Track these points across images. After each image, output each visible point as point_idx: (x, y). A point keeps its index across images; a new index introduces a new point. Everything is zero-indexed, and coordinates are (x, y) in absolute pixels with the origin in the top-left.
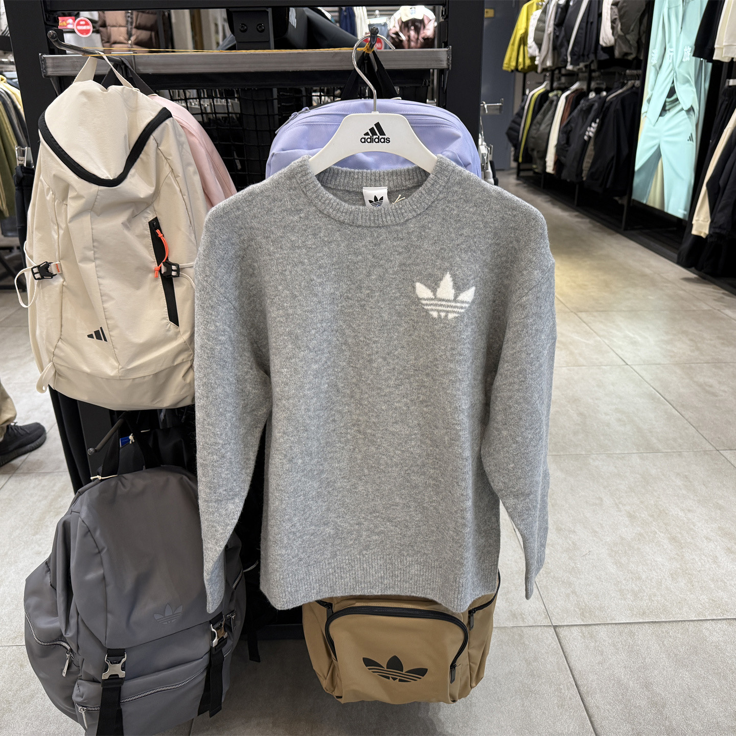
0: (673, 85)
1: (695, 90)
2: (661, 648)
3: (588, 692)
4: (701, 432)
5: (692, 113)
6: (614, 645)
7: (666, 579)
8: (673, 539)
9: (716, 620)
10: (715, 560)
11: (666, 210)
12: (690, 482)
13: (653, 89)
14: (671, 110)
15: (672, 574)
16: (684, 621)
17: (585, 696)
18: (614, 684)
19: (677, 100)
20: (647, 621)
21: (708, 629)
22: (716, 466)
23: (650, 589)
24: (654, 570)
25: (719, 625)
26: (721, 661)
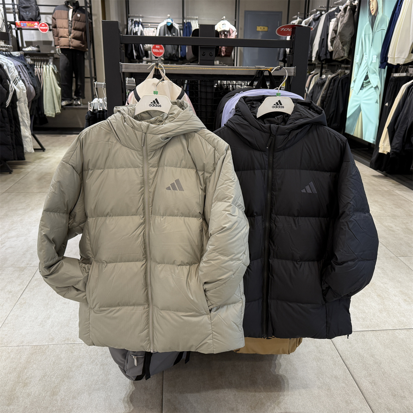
0: (367, 74)
1: (379, 77)
2: (377, 341)
3: (346, 359)
4: (388, 249)
5: (377, 89)
6: (356, 340)
7: (377, 313)
8: (379, 296)
9: (401, 329)
10: (399, 304)
11: (363, 139)
12: (385, 271)
13: (357, 76)
14: (366, 87)
15: (379, 311)
16: (387, 330)
17: (345, 360)
18: (357, 356)
19: (369, 82)
20: (370, 330)
21: (398, 333)
22: (397, 264)
23: (370, 317)
24: (371, 309)
25: (403, 331)
26: (405, 346)
